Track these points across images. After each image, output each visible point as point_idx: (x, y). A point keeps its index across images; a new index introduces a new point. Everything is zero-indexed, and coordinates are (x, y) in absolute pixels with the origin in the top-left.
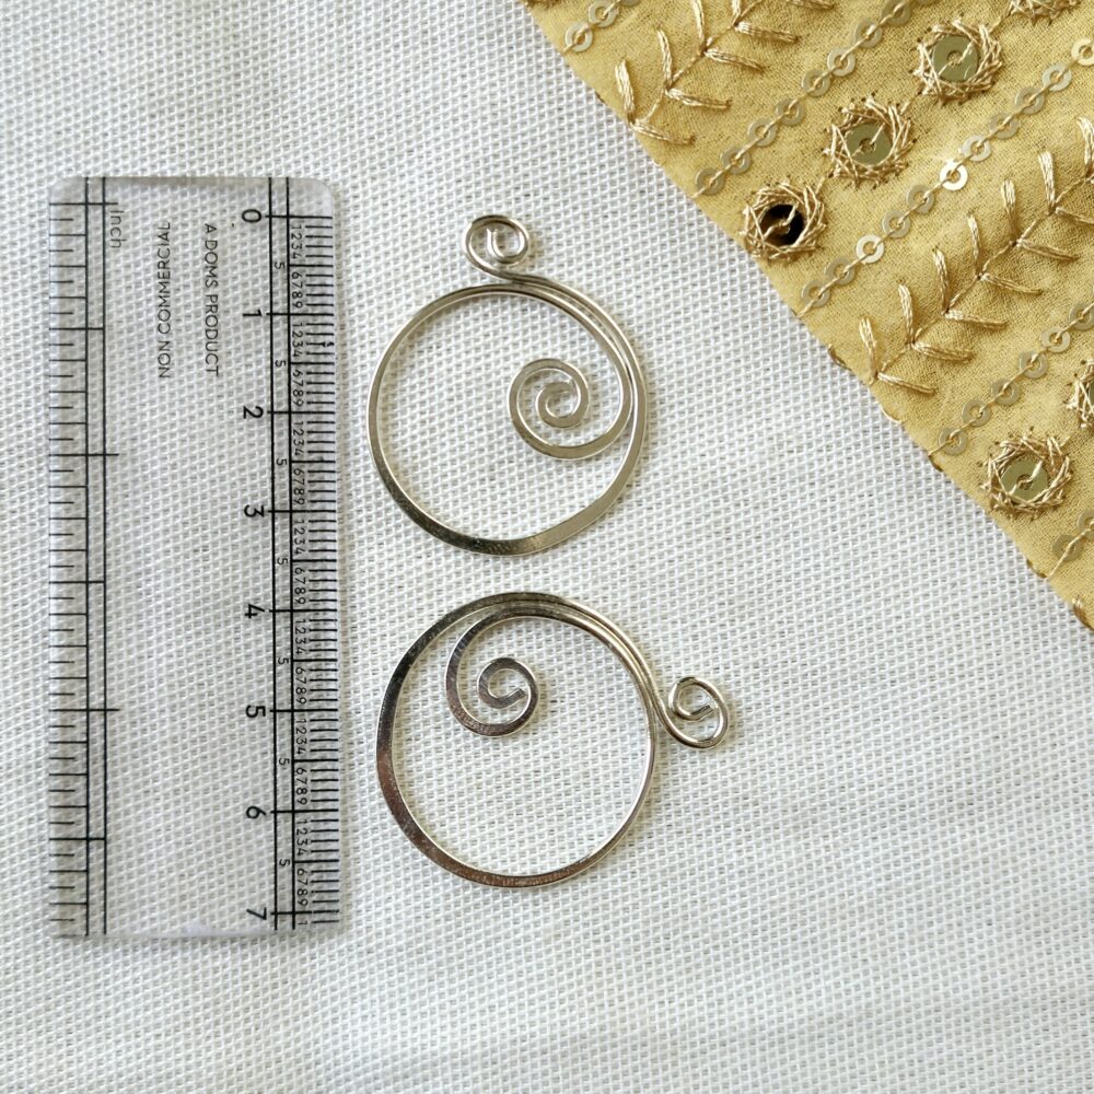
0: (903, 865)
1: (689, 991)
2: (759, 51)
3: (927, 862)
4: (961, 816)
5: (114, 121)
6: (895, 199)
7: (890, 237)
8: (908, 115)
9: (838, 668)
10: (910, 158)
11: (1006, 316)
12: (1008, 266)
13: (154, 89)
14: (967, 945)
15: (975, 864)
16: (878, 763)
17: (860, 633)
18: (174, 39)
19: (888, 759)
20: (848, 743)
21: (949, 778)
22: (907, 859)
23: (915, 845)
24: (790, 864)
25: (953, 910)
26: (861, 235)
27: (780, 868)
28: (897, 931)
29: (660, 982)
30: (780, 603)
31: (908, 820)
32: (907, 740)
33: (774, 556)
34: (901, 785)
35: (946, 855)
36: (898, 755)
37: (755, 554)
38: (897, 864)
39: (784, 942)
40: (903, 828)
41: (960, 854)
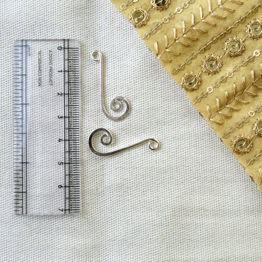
0: (237, 224)
1: (188, 252)
2: (188, 42)
3: (243, 224)
4: (251, 213)
6: (217, 78)
7: (215, 87)
8: (221, 59)
9: (223, 178)
10: (221, 69)
11: (240, 108)
12: (241, 96)
14: (252, 243)
15: (254, 224)
16: (232, 200)
17: (229, 170)
19: (234, 200)
20: (225, 196)
21: (248, 204)
22: (238, 223)
23: (240, 220)
24: (211, 224)
25: (249, 235)
26: (208, 86)
27: (209, 224)
28: (236, 239)
29: (181, 250)
30: (210, 163)
31: (239, 214)
32: (239, 195)
34: (237, 206)
35: (247, 222)
36: (237, 199)
37: (205, 151)
38: (236, 224)
39: (210, 241)
40: (238, 216)
41: (251, 222)
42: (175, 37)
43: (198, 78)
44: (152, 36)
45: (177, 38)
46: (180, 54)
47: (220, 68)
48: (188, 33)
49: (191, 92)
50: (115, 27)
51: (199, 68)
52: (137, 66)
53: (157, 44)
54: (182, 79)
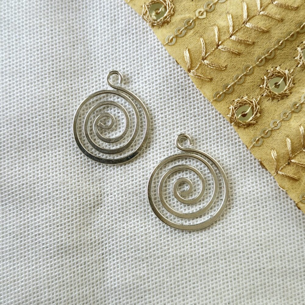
2: (239, 47)
5: (28, 62)
6: (286, 106)
7: (283, 120)
8: (292, 74)
10: (292, 91)
13: (43, 51)
18: (50, 32)
33: (277, 227)
37: (270, 226)
42: (217, 40)
43: (256, 106)
44: (180, 40)
45: (220, 42)
46: (226, 67)
47: (291, 89)
48: (238, 34)
49: (245, 128)
50: (119, 29)
51: (258, 91)
52: (155, 91)
53: (189, 53)
54: (231, 108)
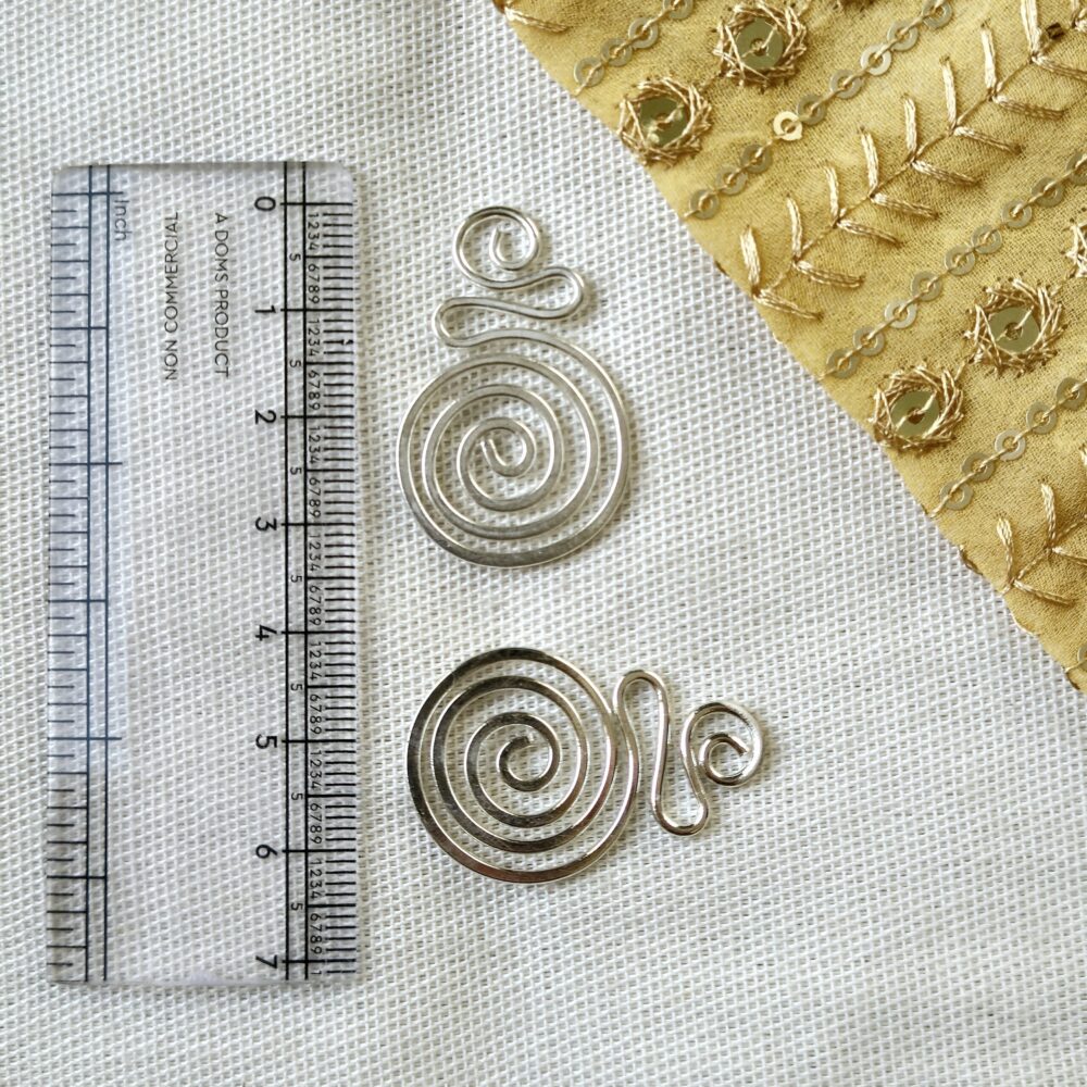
2: (897, 225)
6: (1040, 389)
7: (1033, 431)
8: (1058, 299)
10: (1059, 345)
30: (1013, 792)
33: (1005, 742)
37: (985, 739)
42: (835, 205)
43: (950, 392)
44: (729, 203)
45: (843, 211)
46: (861, 281)
47: (1053, 339)
48: (893, 189)
49: (918, 456)
50: (545, 173)
51: (957, 346)
52: (653, 352)
54: (877, 397)
